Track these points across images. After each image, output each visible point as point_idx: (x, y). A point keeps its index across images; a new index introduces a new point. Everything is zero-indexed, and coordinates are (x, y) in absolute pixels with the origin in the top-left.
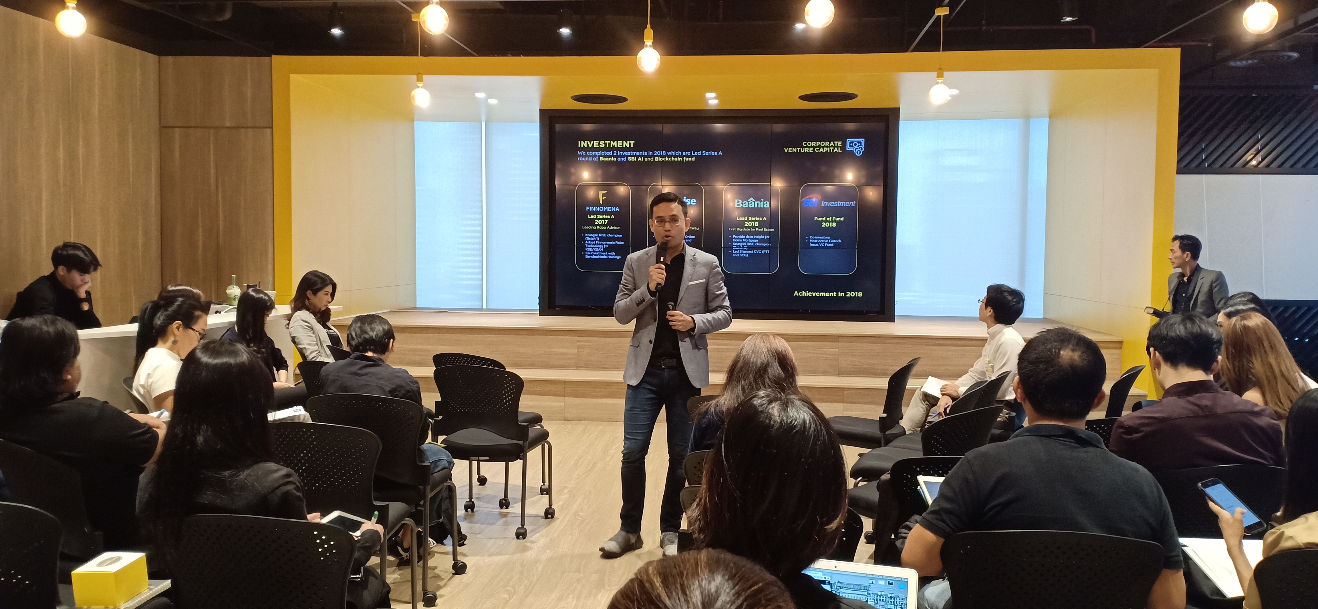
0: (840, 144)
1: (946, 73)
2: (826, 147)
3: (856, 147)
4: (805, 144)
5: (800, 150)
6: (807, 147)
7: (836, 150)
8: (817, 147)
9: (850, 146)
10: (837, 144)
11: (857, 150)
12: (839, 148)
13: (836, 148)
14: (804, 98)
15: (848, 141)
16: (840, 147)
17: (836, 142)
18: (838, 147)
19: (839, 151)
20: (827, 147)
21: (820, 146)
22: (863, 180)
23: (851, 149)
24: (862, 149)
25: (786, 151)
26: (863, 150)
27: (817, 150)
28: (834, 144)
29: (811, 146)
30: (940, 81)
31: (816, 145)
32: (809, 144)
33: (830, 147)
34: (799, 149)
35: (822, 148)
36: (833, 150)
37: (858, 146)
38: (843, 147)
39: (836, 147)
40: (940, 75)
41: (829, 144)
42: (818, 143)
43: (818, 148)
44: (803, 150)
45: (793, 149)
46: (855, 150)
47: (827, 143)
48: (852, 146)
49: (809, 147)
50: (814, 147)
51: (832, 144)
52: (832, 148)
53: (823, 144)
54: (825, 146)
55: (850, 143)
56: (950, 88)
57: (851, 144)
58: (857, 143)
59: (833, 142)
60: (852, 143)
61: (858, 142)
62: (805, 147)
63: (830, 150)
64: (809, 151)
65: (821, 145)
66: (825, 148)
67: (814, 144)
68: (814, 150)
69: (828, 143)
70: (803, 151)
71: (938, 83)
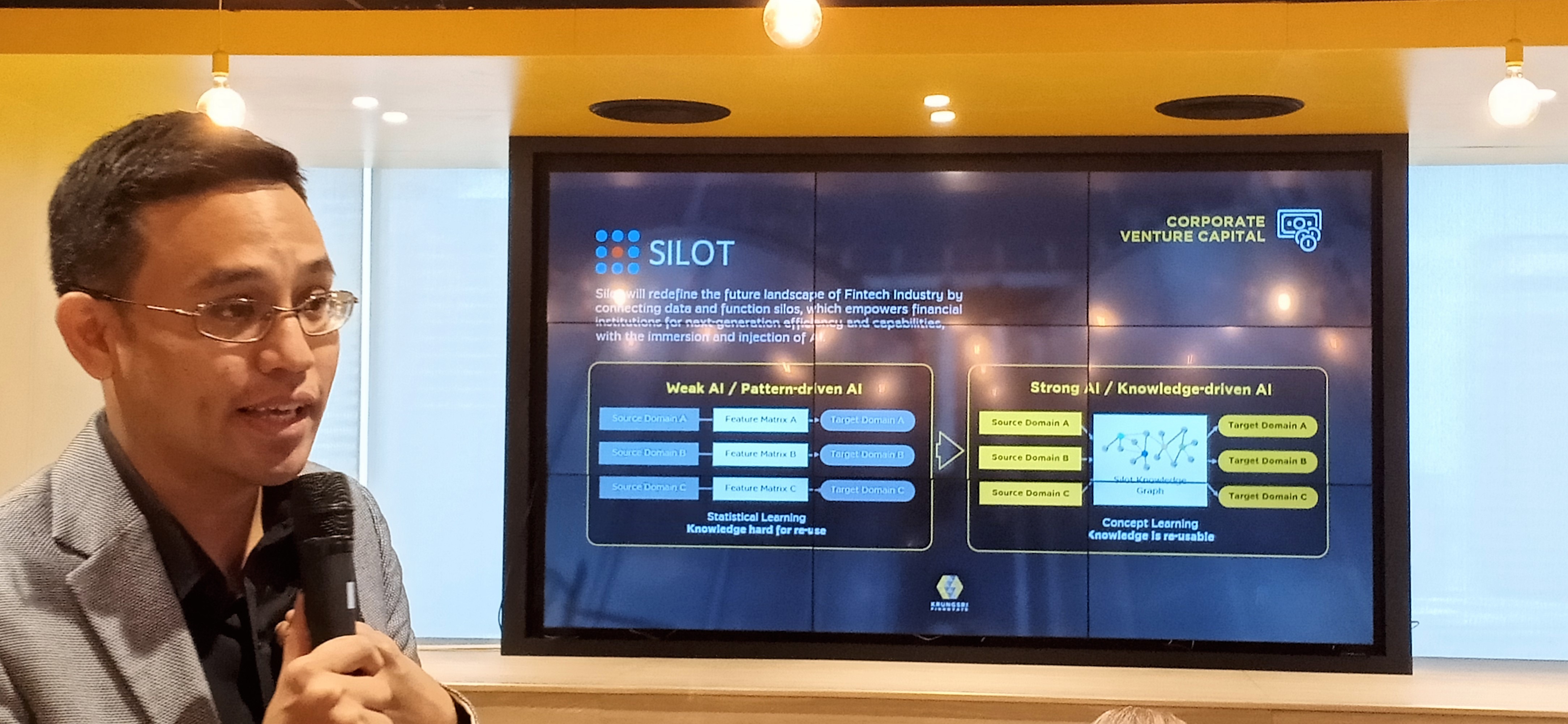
0: (1260, 221)
1: (1528, 51)
2: (1225, 229)
3: (1301, 229)
4: (1172, 221)
5: (1160, 236)
6: (1178, 228)
7: (1251, 236)
8: (1203, 229)
9: (1286, 228)
10: (1254, 221)
11: (1304, 237)
12: (1259, 233)
13: (1251, 232)
14: (1169, 109)
15: (1283, 214)
16: (1259, 228)
17: (1251, 218)
18: (1255, 229)
19: (1259, 240)
20: (1229, 229)
21: (1210, 228)
22: (1317, 313)
23: (1288, 235)
24: (1316, 236)
25: (1125, 239)
26: (1319, 238)
27: (1204, 236)
28: (1247, 222)
29: (1189, 228)
30: (1515, 69)
31: (1200, 223)
32: (1184, 221)
33: (1235, 229)
34: (1157, 233)
35: (1215, 233)
36: (1244, 237)
37: (1307, 227)
38: (1270, 229)
39: (1251, 229)
40: (1515, 56)
41: (1234, 224)
42: (1206, 220)
43: (1206, 233)
44: (1167, 236)
45: (1144, 233)
46: (1300, 237)
47: (1228, 220)
48: (1292, 228)
49: (1183, 230)
50: (1196, 230)
51: (1240, 221)
52: (1240, 233)
53: (1217, 221)
54: (1223, 228)
55: (1287, 219)
56: (1540, 85)
57: (1289, 224)
58: (1304, 221)
59: (1244, 218)
60: (1292, 219)
61: (1307, 219)
62: (1173, 229)
63: (1237, 236)
64: (1183, 238)
65: (1213, 224)
66: (1223, 232)
67: (1195, 220)
68: (1195, 236)
69: (1232, 219)
70: (1169, 240)
71: (1509, 75)
